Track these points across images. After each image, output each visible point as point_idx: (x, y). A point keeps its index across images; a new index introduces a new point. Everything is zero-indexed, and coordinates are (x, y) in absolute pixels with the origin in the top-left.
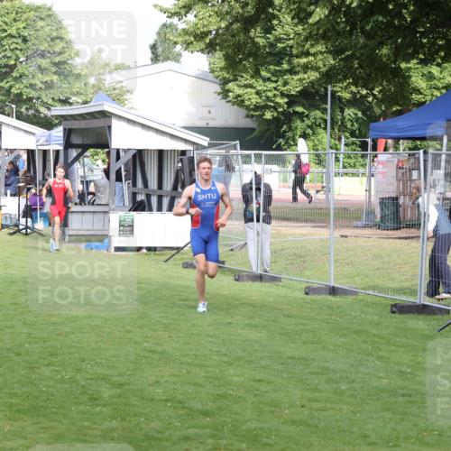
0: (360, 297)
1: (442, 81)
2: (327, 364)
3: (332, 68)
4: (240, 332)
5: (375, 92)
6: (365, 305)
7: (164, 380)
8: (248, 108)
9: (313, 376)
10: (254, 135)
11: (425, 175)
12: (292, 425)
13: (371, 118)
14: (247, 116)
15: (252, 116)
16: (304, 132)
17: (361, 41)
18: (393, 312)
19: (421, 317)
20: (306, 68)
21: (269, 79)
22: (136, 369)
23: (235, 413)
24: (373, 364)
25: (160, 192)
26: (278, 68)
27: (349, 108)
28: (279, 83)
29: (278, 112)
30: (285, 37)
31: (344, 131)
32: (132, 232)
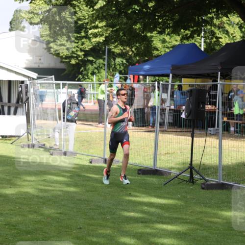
1: (170, 43)
2: (100, 204)
4: (51, 185)
5: (133, 49)
7: (5, 212)
8: (61, 57)
9: (91, 211)
10: (65, 73)
12: (77, 239)
13: (130, 62)
14: (62, 62)
15: (64, 62)
16: (93, 71)
17: (125, 21)
18: (139, 174)
20: (95, 35)
23: (45, 233)
25: (9, 104)
26: (79, 35)
27: (118, 58)
28: (79, 43)
29: (79, 60)
30: (83, 18)
31: (115, 71)
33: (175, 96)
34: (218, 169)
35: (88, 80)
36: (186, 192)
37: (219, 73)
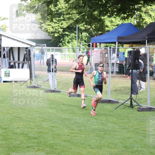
0: (88, 98)
1: (116, 23)
2: (77, 121)
3: (78, 19)
4: (47, 110)
5: (93, 27)
6: (90, 100)
7: (20, 127)
8: (49, 33)
9: (72, 125)
10: (51, 42)
11: (110, 56)
12: (65, 141)
13: (91, 36)
14: (49, 35)
15: (50, 35)
16: (69, 41)
17: (88, 9)
19: (109, 104)
21: (56, 23)
22: (10, 123)
23: (45, 138)
24: (92, 121)
25: (19, 62)
26: (59, 19)
27: (84, 32)
28: (60, 24)
29: (59, 34)
30: (62, 8)
31: (82, 40)
32: (9, 76)
33: (120, 55)
34: (147, 99)
35: (65, 46)
36: (128, 113)
37: (147, 41)
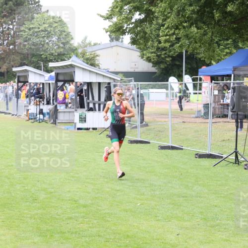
8: (153, 63)
18: (196, 158)
19: (209, 160)
25: (99, 102)
29: (167, 65)
32: (85, 121)
